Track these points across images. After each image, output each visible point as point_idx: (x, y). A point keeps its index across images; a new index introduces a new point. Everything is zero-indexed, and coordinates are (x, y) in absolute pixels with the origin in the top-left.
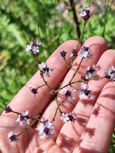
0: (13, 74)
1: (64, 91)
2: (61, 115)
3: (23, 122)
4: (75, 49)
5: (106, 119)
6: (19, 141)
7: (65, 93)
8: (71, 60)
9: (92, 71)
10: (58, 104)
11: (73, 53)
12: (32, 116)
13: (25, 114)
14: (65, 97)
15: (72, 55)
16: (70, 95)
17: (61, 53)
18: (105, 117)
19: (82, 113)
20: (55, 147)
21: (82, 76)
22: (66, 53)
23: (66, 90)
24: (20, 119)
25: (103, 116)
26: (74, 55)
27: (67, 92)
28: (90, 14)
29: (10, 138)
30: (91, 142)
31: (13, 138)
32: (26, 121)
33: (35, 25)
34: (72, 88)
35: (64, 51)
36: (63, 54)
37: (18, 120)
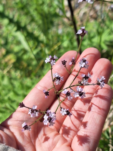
0: (18, 75)
1: (65, 92)
2: (61, 110)
3: (33, 114)
4: (73, 59)
5: (98, 114)
6: (31, 129)
7: (66, 93)
8: (71, 68)
9: (86, 78)
10: (59, 102)
11: (72, 62)
12: (40, 110)
13: (34, 108)
14: (65, 97)
15: (71, 63)
16: (70, 95)
17: (62, 62)
18: (98, 112)
19: (80, 110)
20: (59, 136)
21: (79, 81)
22: (66, 62)
23: (67, 91)
24: (31, 112)
25: (96, 111)
26: (72, 64)
27: (67, 92)
28: (85, 32)
29: (24, 127)
30: (87, 132)
31: (26, 127)
32: (35, 114)
33: (39, 32)
34: (72, 90)
35: (64, 61)
36: (64, 63)
37: (30, 113)
